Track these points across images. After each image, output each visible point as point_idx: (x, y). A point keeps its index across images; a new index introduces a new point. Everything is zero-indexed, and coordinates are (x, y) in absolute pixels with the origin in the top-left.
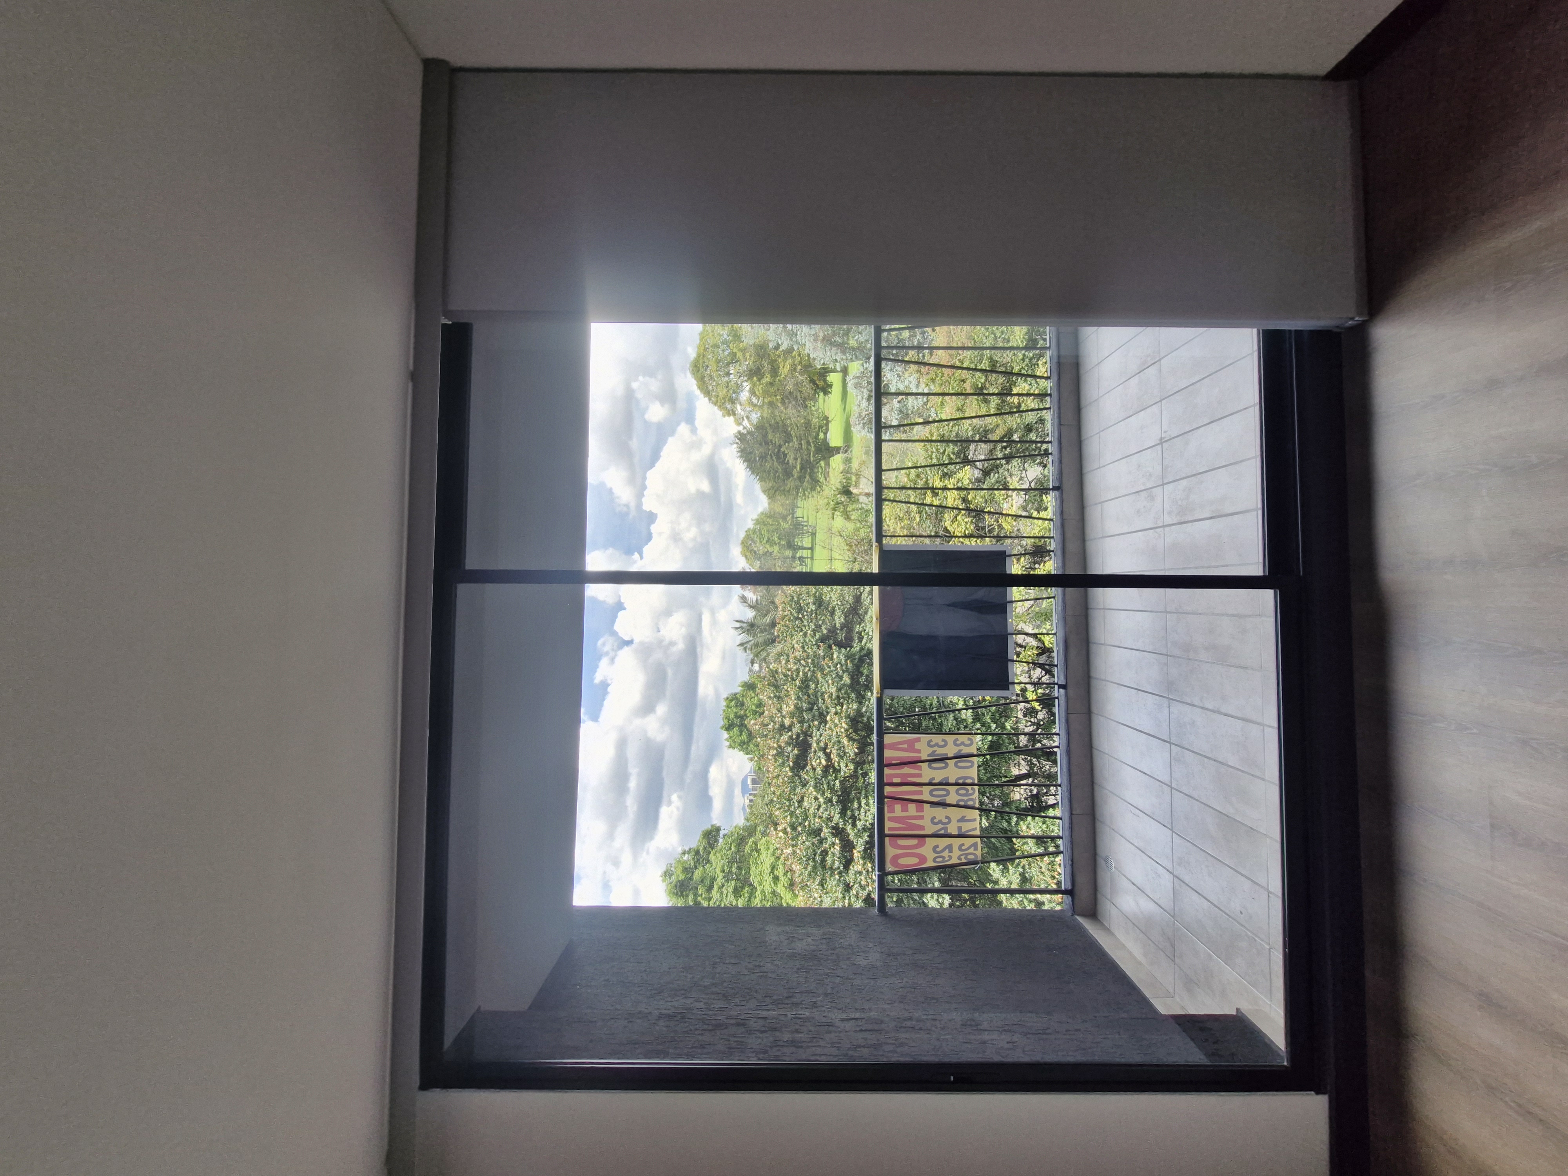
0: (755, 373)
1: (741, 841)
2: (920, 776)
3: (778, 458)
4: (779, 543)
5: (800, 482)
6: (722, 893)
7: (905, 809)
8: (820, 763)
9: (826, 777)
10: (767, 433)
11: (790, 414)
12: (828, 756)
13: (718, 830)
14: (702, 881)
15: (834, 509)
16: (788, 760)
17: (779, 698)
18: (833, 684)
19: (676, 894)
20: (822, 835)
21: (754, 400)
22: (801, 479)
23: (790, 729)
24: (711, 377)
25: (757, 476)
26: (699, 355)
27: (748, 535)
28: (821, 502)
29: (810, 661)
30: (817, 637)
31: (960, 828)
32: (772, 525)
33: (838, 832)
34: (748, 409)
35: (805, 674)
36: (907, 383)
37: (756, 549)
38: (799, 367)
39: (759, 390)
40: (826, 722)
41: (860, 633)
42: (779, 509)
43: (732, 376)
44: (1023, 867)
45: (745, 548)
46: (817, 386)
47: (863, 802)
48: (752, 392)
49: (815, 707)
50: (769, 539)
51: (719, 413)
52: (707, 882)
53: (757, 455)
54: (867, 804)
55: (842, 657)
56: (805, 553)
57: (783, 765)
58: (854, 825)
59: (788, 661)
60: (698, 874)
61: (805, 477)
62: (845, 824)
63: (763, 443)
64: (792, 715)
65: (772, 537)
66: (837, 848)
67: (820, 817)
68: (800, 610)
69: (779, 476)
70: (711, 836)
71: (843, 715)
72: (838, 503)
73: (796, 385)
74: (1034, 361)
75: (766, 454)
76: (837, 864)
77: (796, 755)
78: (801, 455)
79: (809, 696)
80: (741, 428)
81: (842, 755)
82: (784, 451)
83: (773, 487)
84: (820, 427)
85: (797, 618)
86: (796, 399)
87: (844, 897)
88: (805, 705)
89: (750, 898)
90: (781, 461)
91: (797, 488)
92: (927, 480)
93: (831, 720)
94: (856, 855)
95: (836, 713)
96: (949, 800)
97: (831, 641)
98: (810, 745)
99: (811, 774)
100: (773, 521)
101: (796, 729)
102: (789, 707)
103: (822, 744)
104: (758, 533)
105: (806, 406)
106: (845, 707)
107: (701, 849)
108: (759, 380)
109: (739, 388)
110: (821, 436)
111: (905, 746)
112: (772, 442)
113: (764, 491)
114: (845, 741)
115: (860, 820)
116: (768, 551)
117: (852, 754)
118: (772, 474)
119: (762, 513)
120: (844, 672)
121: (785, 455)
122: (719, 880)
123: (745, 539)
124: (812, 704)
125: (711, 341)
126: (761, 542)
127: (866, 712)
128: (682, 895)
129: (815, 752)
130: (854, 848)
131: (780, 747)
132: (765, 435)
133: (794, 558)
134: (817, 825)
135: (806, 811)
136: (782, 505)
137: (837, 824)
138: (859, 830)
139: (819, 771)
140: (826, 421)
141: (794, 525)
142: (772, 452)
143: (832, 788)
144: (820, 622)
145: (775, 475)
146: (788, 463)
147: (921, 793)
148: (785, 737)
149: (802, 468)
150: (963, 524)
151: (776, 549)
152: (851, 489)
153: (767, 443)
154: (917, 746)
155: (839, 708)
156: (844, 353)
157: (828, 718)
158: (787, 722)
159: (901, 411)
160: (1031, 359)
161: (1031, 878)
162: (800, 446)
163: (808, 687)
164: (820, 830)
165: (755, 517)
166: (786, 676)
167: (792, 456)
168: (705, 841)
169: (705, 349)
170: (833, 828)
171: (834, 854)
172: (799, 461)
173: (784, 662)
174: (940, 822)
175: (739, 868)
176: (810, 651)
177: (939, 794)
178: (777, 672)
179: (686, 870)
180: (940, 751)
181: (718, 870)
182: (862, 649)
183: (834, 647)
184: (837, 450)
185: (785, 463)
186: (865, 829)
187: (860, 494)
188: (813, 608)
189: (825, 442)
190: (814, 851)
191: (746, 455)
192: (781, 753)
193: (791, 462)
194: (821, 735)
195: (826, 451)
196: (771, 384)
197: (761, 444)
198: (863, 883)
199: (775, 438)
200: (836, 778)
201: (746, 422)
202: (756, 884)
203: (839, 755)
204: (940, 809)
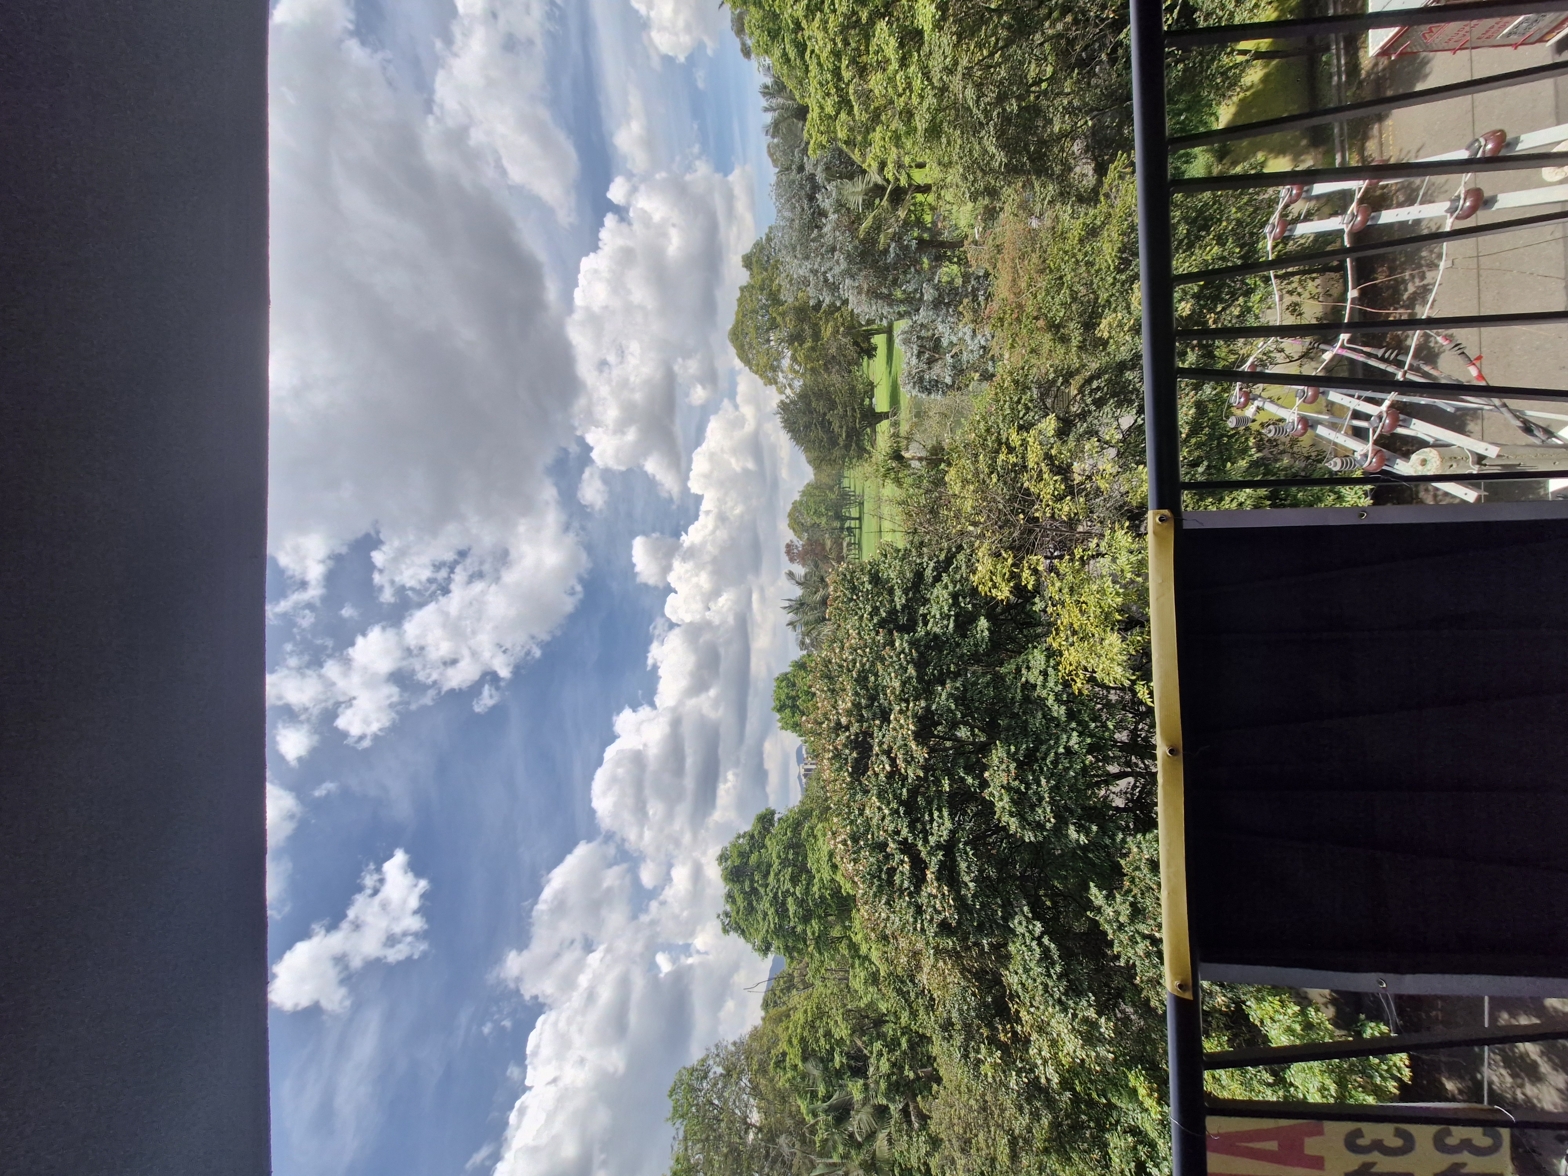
0: (795, 339)
1: (797, 826)
3: (823, 427)
4: (826, 514)
5: (847, 450)
6: (778, 881)
8: (884, 768)
9: (891, 785)
10: (810, 401)
11: (835, 379)
12: (893, 761)
13: (773, 813)
14: (758, 867)
15: (885, 476)
16: (846, 764)
17: (833, 691)
18: (896, 677)
19: (733, 880)
20: (888, 850)
21: (797, 367)
22: (847, 447)
23: (847, 728)
24: (751, 345)
25: (802, 446)
26: (737, 322)
27: (794, 507)
28: (870, 469)
29: (868, 650)
30: (875, 621)
32: (819, 496)
33: (907, 848)
34: (790, 376)
35: (863, 665)
36: (960, 334)
37: (803, 521)
38: (842, 329)
39: (800, 356)
40: (889, 722)
41: (924, 616)
42: (826, 480)
43: (772, 343)
44: (1134, 896)
45: (792, 521)
46: (862, 348)
47: (936, 814)
48: (794, 359)
49: (876, 704)
50: (816, 510)
51: (760, 382)
52: (764, 868)
53: (801, 425)
54: (941, 817)
55: (905, 645)
56: (853, 523)
57: (840, 769)
58: (926, 841)
59: (842, 648)
60: (754, 858)
61: (851, 446)
62: (915, 839)
63: (807, 412)
64: (849, 713)
65: (819, 508)
66: (907, 867)
67: (886, 831)
68: (854, 589)
69: (824, 445)
70: (766, 820)
71: (909, 713)
72: (889, 469)
73: (839, 348)
74: (1126, 286)
75: (811, 424)
76: (906, 884)
77: (856, 759)
78: (847, 423)
79: (867, 690)
80: (783, 397)
81: (910, 760)
82: (829, 419)
83: (818, 457)
84: (866, 392)
85: (851, 600)
86: (839, 364)
87: (915, 921)
88: (863, 701)
89: (808, 884)
90: (826, 429)
91: (843, 457)
92: (999, 434)
93: (896, 719)
94: (929, 876)
95: (901, 712)
97: (892, 626)
98: (871, 748)
99: (873, 779)
100: (819, 492)
101: (855, 728)
102: (845, 703)
103: (885, 747)
104: (805, 505)
105: (850, 372)
106: (911, 705)
107: (756, 833)
108: (801, 345)
109: (780, 355)
110: (867, 402)
112: (816, 411)
113: (809, 462)
114: (913, 745)
115: (932, 834)
116: (816, 523)
117: (922, 760)
118: (817, 444)
119: (808, 485)
120: (908, 663)
121: (830, 423)
122: (776, 866)
123: (792, 511)
124: (873, 698)
125: (749, 307)
126: (808, 514)
127: (936, 710)
128: (738, 881)
129: (877, 755)
130: (926, 867)
131: (836, 749)
132: (809, 404)
133: (842, 529)
134: (882, 838)
135: (868, 820)
136: (828, 475)
137: (906, 839)
138: (932, 847)
139: (882, 776)
140: (870, 388)
141: (841, 496)
142: (816, 421)
143: (898, 797)
144: (878, 604)
145: (820, 444)
146: (833, 432)
148: (842, 738)
149: (848, 436)
150: (1051, 483)
151: (824, 520)
152: (903, 453)
153: (811, 412)
155: (904, 705)
156: (890, 305)
157: (892, 717)
158: (844, 720)
159: (954, 367)
160: (1123, 284)
161: (1145, 909)
162: (845, 413)
163: (866, 678)
164: (886, 845)
165: (801, 488)
166: (841, 666)
167: (838, 424)
168: (760, 825)
169: (744, 316)
170: (900, 843)
171: (902, 873)
172: (844, 429)
173: (837, 651)
175: (796, 854)
176: (867, 637)
178: (830, 662)
179: (741, 854)
181: (774, 855)
182: (928, 633)
183: (896, 634)
184: (884, 416)
185: (830, 432)
186: (939, 846)
187: (913, 458)
188: (869, 587)
189: (871, 408)
190: (879, 867)
191: (791, 426)
192: (837, 755)
193: (836, 430)
194: (884, 736)
195: (873, 417)
196: (813, 349)
197: (804, 413)
198: (938, 906)
199: (819, 406)
200: (903, 786)
201: (788, 391)
202: (814, 871)
203: (905, 760)
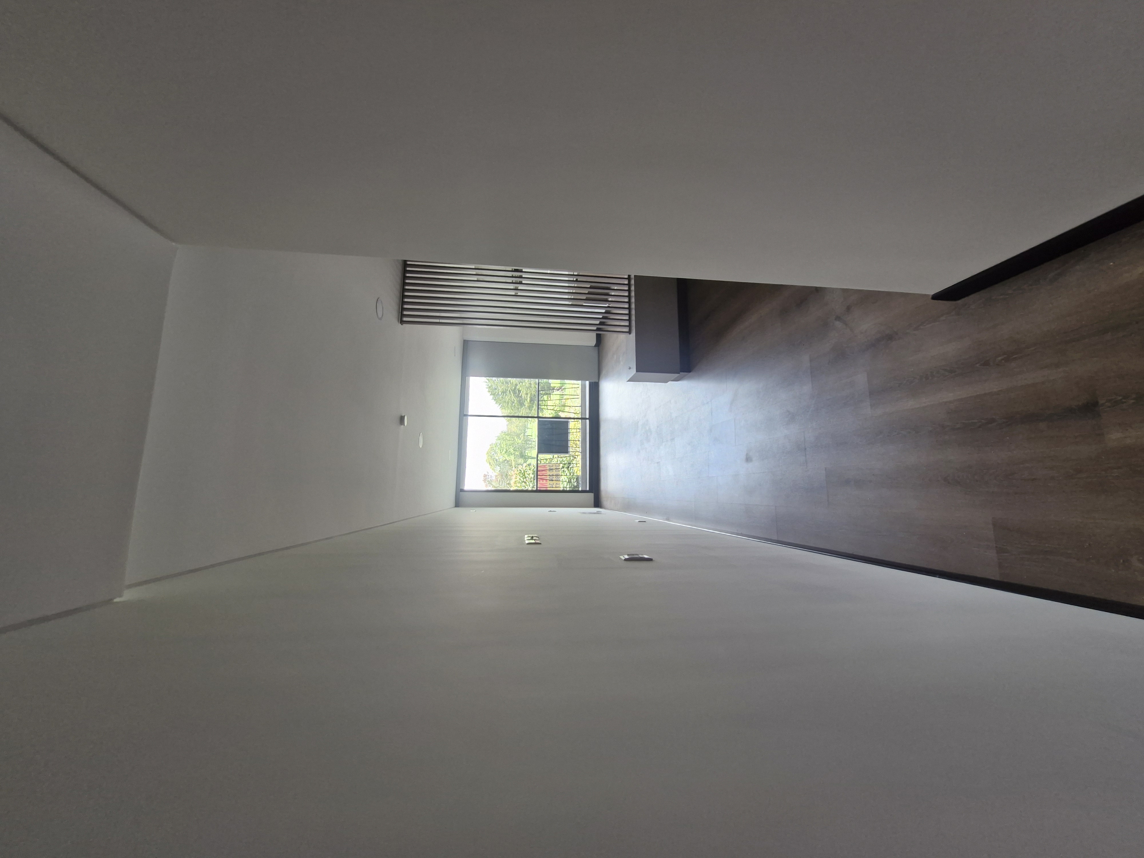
2: (546, 473)
3: (514, 393)
4: (514, 454)
5: (530, 410)
7: (543, 481)
25: (500, 405)
27: (492, 448)
31: (556, 486)
32: (509, 440)
37: (497, 458)
45: (489, 457)
50: (507, 450)
53: (500, 391)
61: (533, 407)
63: (505, 383)
65: (509, 449)
69: (515, 405)
75: (506, 390)
82: (519, 388)
90: (516, 395)
96: (553, 479)
100: (509, 438)
104: (499, 446)
111: (543, 467)
112: (510, 382)
116: (506, 460)
118: (510, 404)
119: (502, 432)
121: (519, 391)
123: (490, 451)
126: (501, 453)
136: (517, 426)
141: (525, 441)
142: (510, 389)
145: (512, 405)
146: (521, 397)
147: (547, 478)
149: (530, 401)
151: (512, 457)
154: (546, 466)
162: (530, 385)
167: (525, 392)
172: (529, 395)
174: (551, 484)
177: (551, 478)
180: (552, 468)
185: (519, 397)
193: (523, 396)
204: (551, 482)
